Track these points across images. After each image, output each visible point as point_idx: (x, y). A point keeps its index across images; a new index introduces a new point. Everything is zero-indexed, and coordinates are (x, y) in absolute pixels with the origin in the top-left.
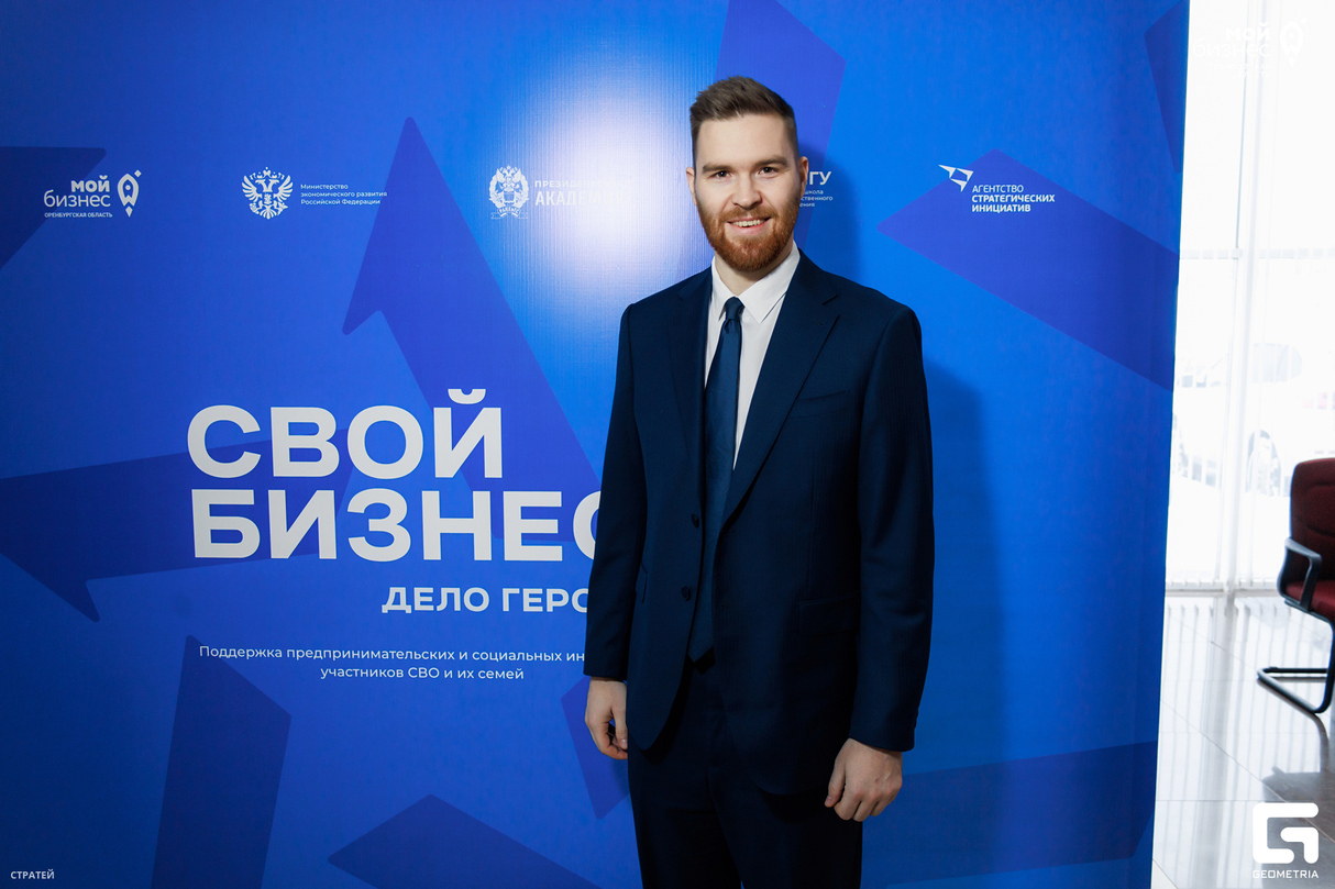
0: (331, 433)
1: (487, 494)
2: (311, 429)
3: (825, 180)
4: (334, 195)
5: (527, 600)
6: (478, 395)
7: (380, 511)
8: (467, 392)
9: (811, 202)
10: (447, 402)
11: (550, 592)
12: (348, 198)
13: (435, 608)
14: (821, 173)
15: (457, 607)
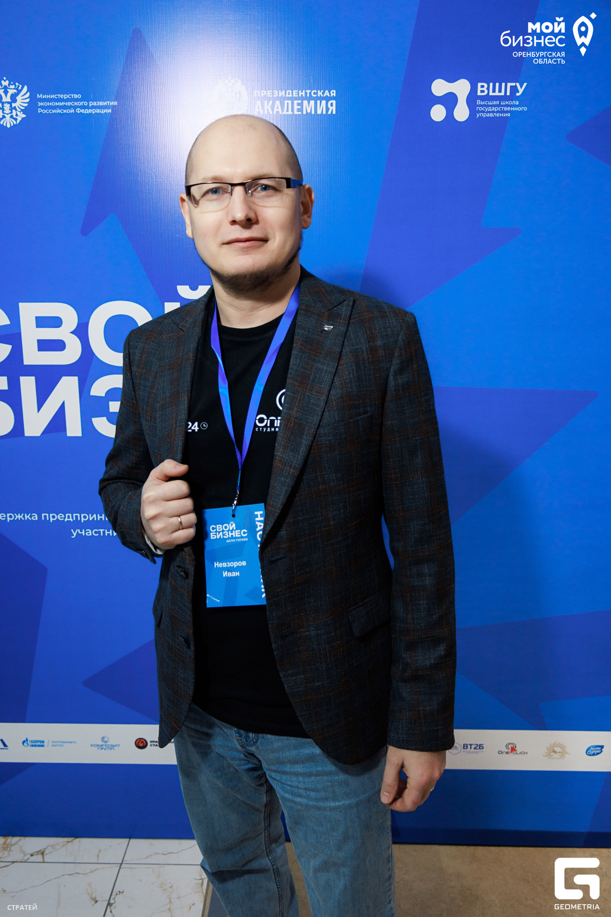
0: (74, 326)
2: (56, 322)
3: (521, 90)
4: (69, 104)
8: (194, 288)
9: (507, 112)
10: (176, 298)
12: (83, 107)
14: (518, 84)
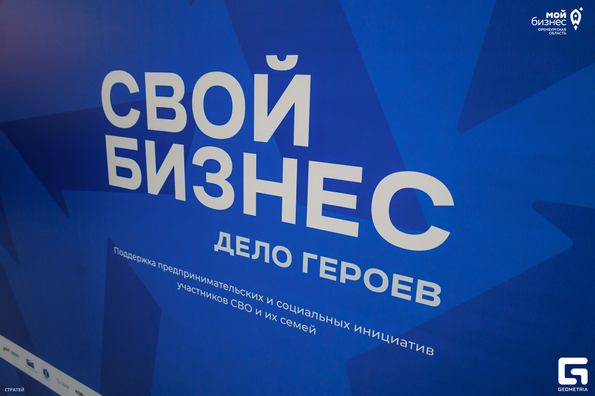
0: (182, 96)
1: (295, 161)
2: (168, 91)
5: (323, 268)
6: (291, 61)
7: (213, 166)
8: (282, 58)
10: (265, 69)
11: (345, 265)
13: (251, 256)
15: (267, 260)
